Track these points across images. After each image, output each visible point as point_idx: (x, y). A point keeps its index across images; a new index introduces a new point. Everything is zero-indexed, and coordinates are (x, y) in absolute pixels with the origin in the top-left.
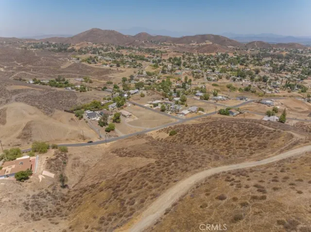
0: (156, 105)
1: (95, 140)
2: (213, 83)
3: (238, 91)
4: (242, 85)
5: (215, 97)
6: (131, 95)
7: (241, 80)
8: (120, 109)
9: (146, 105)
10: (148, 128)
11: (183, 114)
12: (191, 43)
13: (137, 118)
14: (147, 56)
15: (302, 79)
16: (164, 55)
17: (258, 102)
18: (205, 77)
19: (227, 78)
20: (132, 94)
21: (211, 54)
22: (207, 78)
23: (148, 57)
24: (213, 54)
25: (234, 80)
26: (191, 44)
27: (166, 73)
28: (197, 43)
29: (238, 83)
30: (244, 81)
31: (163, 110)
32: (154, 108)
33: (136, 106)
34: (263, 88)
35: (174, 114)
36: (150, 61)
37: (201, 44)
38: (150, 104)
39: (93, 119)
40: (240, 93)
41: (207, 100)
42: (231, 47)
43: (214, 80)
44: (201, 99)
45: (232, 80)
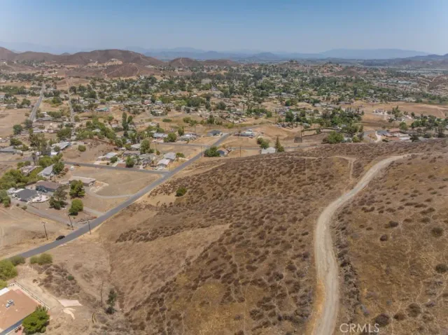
0: (114, 160)
1: (65, 233)
2: (162, 118)
3: (201, 126)
4: (201, 116)
5: (182, 137)
6: (61, 152)
7: (196, 110)
8: (60, 175)
9: (97, 163)
10: (131, 195)
11: (162, 165)
12: (90, 62)
13: (107, 185)
14: (28, 86)
15: (260, 103)
16: (60, 84)
17: (238, 135)
18: (147, 111)
19: (178, 109)
20: (63, 150)
21: (131, 78)
22: (152, 113)
23: (31, 89)
24: (134, 78)
25: (188, 111)
26: (91, 65)
27: (83, 112)
28: (99, 63)
29: (194, 114)
30: (200, 111)
31: (130, 165)
32: (115, 165)
33: (82, 167)
34: (227, 117)
35: (149, 168)
36: (39, 95)
37: (105, 64)
38: (103, 160)
39: (34, 200)
40: (205, 128)
41: (174, 141)
42: (150, 67)
43: (162, 115)
44: (165, 142)
45: (186, 112)
